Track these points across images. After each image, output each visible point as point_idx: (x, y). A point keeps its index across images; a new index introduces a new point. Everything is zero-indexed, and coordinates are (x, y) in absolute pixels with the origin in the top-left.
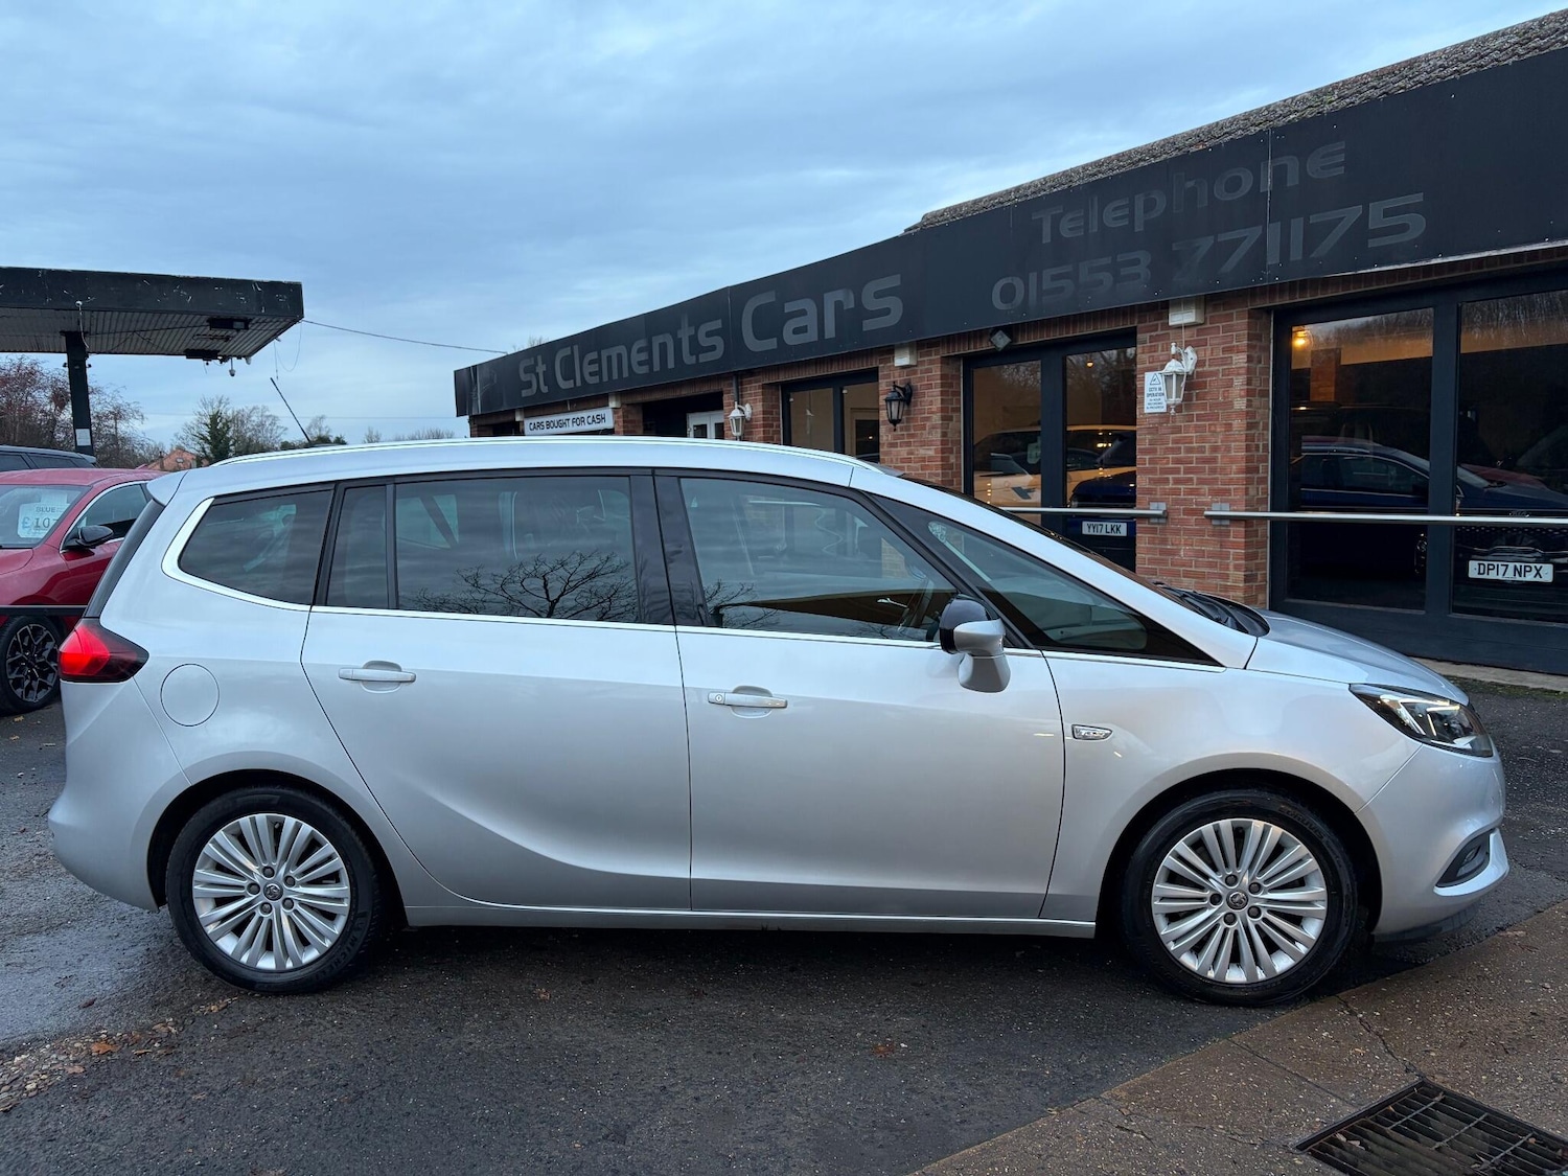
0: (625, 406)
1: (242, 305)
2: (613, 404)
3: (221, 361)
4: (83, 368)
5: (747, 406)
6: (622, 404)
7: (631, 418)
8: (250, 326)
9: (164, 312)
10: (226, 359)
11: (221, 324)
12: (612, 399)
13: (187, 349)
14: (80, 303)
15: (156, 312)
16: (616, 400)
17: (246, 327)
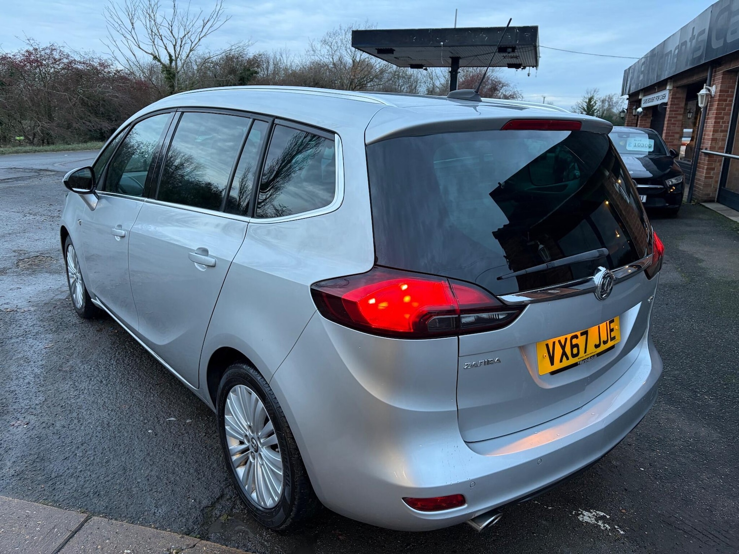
0: (675, 88)
1: (509, 40)
2: (668, 88)
3: (522, 69)
4: (457, 73)
5: (714, 87)
6: (674, 87)
7: (678, 96)
8: (516, 50)
9: (476, 46)
10: (524, 68)
11: (502, 50)
12: (669, 84)
13: (508, 64)
14: (442, 43)
15: (473, 46)
16: (670, 85)
17: (513, 51)
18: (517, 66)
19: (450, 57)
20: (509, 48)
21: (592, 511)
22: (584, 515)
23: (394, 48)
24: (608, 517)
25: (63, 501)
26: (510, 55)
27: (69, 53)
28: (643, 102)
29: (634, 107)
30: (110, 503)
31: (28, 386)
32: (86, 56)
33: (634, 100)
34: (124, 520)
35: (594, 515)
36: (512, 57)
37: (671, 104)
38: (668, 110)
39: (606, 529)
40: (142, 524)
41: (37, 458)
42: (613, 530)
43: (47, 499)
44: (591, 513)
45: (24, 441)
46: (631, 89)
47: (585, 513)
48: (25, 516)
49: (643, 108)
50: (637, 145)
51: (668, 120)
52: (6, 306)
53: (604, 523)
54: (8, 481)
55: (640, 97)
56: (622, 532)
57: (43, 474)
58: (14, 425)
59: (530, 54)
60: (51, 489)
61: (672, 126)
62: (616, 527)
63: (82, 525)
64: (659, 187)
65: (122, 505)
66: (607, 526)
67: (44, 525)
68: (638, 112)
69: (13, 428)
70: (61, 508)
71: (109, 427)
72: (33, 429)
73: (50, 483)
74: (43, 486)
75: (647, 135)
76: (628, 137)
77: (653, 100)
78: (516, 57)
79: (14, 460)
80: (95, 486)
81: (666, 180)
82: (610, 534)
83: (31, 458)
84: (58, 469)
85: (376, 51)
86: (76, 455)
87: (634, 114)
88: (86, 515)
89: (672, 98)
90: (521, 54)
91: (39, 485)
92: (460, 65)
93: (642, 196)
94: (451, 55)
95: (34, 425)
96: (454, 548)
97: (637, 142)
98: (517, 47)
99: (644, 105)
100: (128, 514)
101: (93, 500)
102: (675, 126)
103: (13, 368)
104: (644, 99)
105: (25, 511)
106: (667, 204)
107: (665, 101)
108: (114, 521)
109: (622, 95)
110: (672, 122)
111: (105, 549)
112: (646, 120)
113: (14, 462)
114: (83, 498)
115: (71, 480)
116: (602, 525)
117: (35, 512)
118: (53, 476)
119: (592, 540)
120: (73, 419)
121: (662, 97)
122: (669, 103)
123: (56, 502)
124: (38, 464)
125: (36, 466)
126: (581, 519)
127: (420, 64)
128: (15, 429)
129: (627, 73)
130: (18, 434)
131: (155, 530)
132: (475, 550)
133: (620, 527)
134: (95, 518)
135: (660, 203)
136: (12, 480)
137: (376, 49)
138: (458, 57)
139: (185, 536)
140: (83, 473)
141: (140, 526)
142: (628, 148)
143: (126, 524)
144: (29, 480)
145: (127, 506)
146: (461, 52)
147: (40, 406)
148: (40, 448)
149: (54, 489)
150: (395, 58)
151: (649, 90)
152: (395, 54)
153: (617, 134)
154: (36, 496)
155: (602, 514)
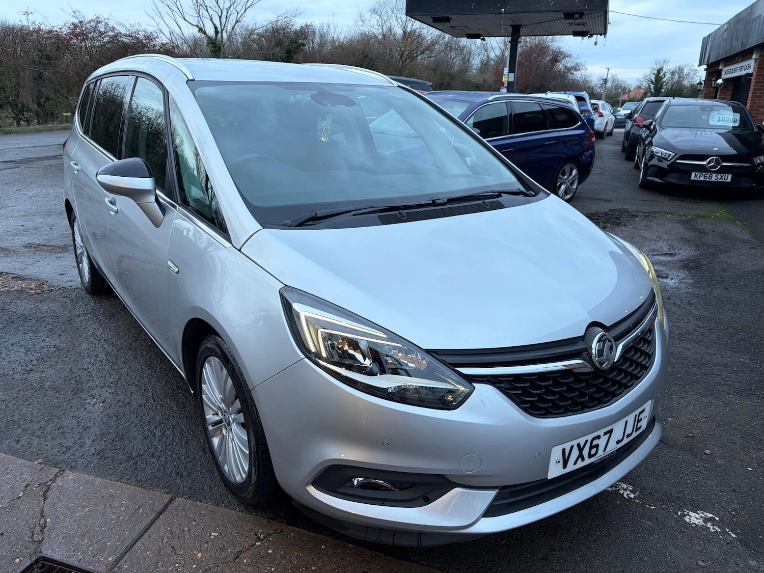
0: (762, 58)
1: (576, 4)
2: (754, 57)
3: (589, 37)
8: (584, 16)
9: (540, 12)
10: (591, 36)
11: (569, 16)
12: (755, 52)
13: (573, 32)
14: (503, 10)
15: (537, 12)
16: (756, 54)
17: (581, 17)
18: (583, 34)
19: (511, 25)
20: (577, 13)
21: (699, 512)
22: (691, 517)
23: (450, 16)
24: (717, 519)
25: (146, 481)
26: (576, 21)
27: (115, 26)
28: (723, 73)
29: (714, 79)
30: (193, 484)
31: (100, 364)
32: (131, 29)
33: (713, 70)
34: (209, 502)
35: (701, 517)
36: (578, 24)
37: (757, 75)
38: (753, 81)
39: (716, 532)
40: (226, 506)
41: (116, 437)
42: (724, 533)
43: (129, 479)
44: (698, 514)
45: (102, 419)
46: (711, 59)
47: (692, 514)
48: (108, 496)
49: (723, 80)
50: (721, 118)
51: (753, 93)
52: (70, 284)
53: (713, 525)
54: (89, 459)
55: (720, 68)
56: (734, 536)
57: (123, 453)
58: (89, 403)
59: (599, 20)
60: (133, 469)
61: (757, 99)
62: (727, 529)
63: (167, 506)
64: (745, 165)
65: (205, 487)
66: (717, 528)
67: (129, 505)
68: (718, 84)
69: (89, 406)
70: (144, 488)
71: (185, 407)
72: (109, 407)
73: (132, 462)
74: (124, 466)
75: (731, 108)
76: (712, 110)
77: (735, 71)
78: (583, 24)
79: (93, 438)
80: (177, 466)
81: (754, 157)
82: (721, 537)
83: (110, 436)
84: (138, 449)
85: (432, 19)
86: (155, 434)
87: (713, 86)
88: (171, 496)
89: (758, 68)
90: (589, 20)
91: (120, 464)
92: (521, 34)
93: (727, 175)
94: (512, 23)
95: (110, 404)
96: (552, 545)
97: (721, 116)
98: (585, 12)
99: (724, 76)
100: (212, 496)
101: (176, 481)
102: (760, 100)
103: (84, 346)
104: (725, 69)
105: (108, 490)
106: (754, 185)
107: (750, 71)
108: (199, 504)
109: (700, 65)
110: (757, 94)
111: (192, 531)
112: (726, 93)
113: (94, 440)
114: (166, 478)
115: (153, 460)
116: (712, 527)
117: (118, 492)
118: (134, 454)
119: (702, 542)
120: (149, 398)
121: (747, 67)
122: (755, 74)
123: (139, 482)
124: (118, 443)
125: (116, 445)
126: (688, 520)
127: (478, 33)
128: (91, 407)
129: (705, 41)
130: (95, 412)
131: (241, 513)
132: (576, 548)
133: (732, 531)
134: (180, 499)
135: (746, 183)
136: (93, 459)
137: (432, 17)
138: (519, 25)
139: (272, 521)
140: (163, 453)
141: (225, 509)
142: (711, 123)
143: (211, 507)
144: (110, 459)
145: (210, 487)
146: (523, 19)
147: (114, 384)
148: (119, 427)
149: (136, 468)
150: (451, 27)
151: (730, 60)
152: (452, 23)
153: (699, 107)
154: (118, 475)
155: (711, 515)
